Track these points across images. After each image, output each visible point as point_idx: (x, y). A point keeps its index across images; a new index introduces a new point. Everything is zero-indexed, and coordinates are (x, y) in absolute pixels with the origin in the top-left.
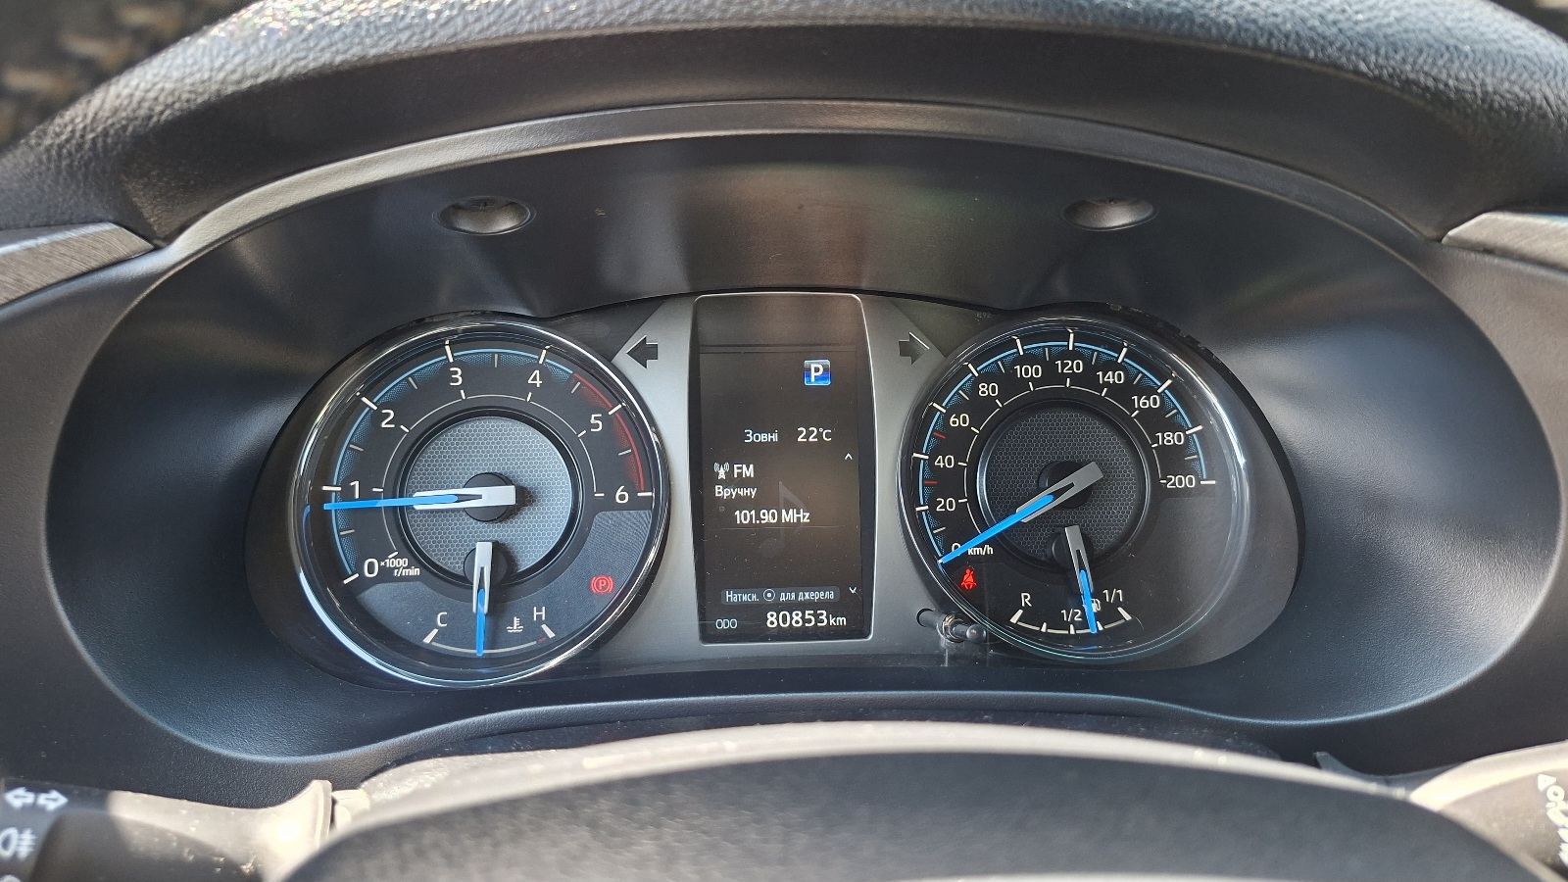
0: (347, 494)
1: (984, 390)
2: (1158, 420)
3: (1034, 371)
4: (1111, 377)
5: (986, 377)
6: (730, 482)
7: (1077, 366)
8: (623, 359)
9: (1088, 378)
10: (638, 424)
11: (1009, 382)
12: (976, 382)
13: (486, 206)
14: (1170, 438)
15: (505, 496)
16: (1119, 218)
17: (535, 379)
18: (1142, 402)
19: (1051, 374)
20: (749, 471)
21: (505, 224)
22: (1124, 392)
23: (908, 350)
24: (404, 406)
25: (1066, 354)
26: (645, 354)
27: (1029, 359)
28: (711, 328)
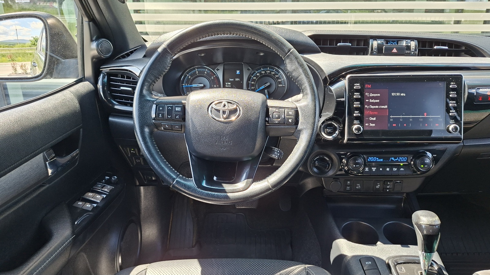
0: (185, 85)
1: (258, 74)
2: (278, 78)
3: (264, 72)
4: (273, 73)
5: (258, 73)
6: (227, 85)
7: (269, 72)
8: (215, 70)
9: (270, 73)
10: (218, 78)
11: (261, 73)
12: (257, 73)
13: (201, 53)
14: (280, 80)
15: (202, 85)
16: (262, 54)
17: (206, 73)
18: (276, 76)
19: (266, 73)
20: (230, 84)
21: (203, 55)
22: (274, 75)
23: (249, 69)
24: (191, 76)
25: (268, 70)
26: (218, 70)
27: (263, 71)
28: (226, 67)
